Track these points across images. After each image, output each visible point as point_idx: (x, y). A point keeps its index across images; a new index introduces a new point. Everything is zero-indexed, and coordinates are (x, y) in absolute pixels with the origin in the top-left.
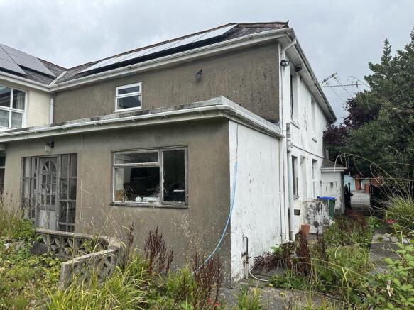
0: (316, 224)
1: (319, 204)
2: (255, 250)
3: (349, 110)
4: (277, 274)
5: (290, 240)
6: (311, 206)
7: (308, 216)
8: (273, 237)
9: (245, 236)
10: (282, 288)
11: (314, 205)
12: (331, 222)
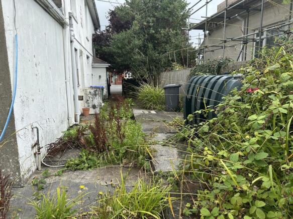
0: (94, 107)
1: (96, 90)
2: (46, 138)
3: (109, 20)
4: (72, 157)
5: (75, 121)
6: (90, 93)
7: (88, 101)
8: (62, 122)
9: (34, 126)
10: (79, 169)
11: (92, 91)
12: (103, 104)
